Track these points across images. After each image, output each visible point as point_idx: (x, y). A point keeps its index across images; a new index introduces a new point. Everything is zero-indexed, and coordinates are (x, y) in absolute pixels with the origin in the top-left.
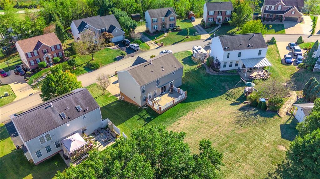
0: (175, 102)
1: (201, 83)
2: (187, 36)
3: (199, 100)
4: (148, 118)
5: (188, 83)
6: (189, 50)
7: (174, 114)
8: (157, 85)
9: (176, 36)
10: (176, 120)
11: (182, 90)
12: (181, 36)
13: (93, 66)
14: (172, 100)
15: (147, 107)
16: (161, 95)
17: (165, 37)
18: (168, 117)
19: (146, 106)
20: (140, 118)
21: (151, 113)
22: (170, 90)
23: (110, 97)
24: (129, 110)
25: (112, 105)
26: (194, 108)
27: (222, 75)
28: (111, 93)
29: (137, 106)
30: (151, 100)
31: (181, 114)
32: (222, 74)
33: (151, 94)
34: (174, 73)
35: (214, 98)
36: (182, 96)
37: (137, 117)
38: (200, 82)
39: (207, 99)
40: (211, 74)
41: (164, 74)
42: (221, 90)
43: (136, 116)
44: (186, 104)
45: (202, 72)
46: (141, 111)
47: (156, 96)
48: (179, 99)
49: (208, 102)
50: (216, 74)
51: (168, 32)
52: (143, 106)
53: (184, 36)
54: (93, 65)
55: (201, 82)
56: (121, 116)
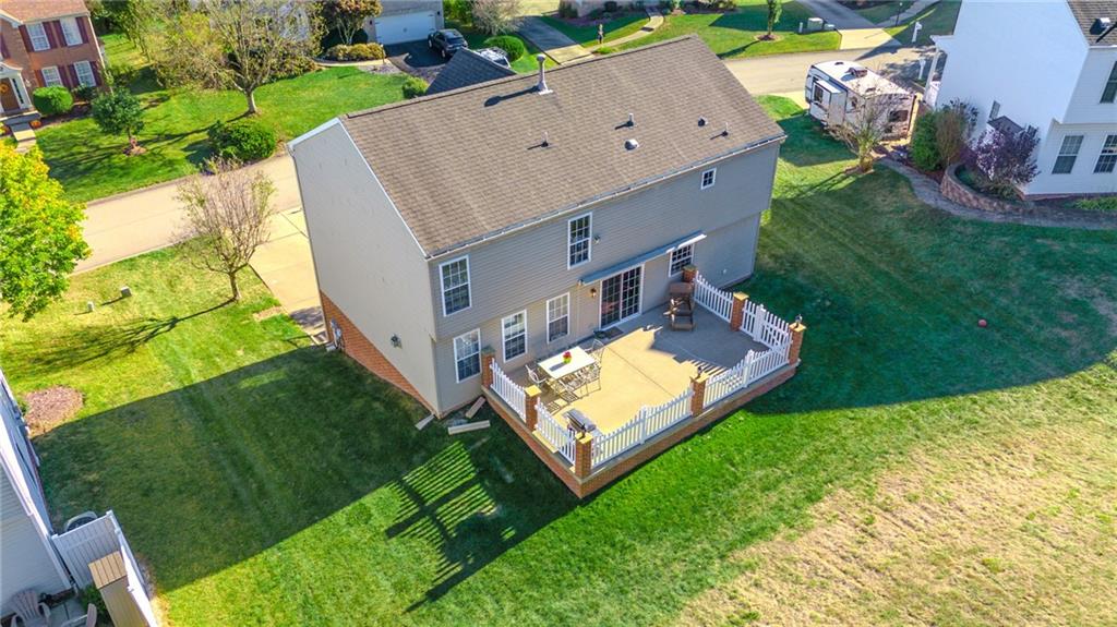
0: (707, 401)
1: (890, 270)
2: (766, 33)
3: (900, 402)
4: (477, 526)
5: (796, 262)
6: (780, 91)
7: (695, 510)
8: (579, 255)
9: (709, 29)
10: (717, 564)
11: (761, 309)
12: (735, 31)
13: (236, 142)
14: (688, 384)
15: (486, 424)
16: (598, 335)
17: (648, 33)
18: (646, 534)
19: (478, 416)
20: (408, 523)
21: (509, 478)
22: (666, 305)
23: (264, 324)
24: (344, 436)
25: (245, 384)
26: (862, 464)
27: (1044, 223)
28: (276, 297)
29: (409, 405)
30: (519, 376)
31: (757, 511)
32: (1045, 216)
33: (526, 323)
34: (708, 178)
35: (1020, 393)
36: (764, 355)
37: (384, 507)
38: (883, 266)
39: (963, 392)
40: (956, 212)
41: (635, 173)
42: (1064, 334)
43: (384, 491)
44: (798, 420)
45: (883, 201)
46: (431, 454)
47: (562, 340)
48: (744, 382)
49: (973, 424)
50: (997, 218)
51: (664, 14)
52: (453, 414)
53: (749, 33)
54: (235, 135)
55: (888, 263)
56: (271, 487)
